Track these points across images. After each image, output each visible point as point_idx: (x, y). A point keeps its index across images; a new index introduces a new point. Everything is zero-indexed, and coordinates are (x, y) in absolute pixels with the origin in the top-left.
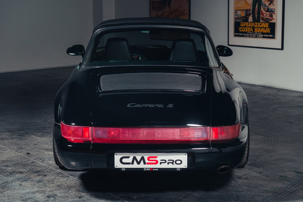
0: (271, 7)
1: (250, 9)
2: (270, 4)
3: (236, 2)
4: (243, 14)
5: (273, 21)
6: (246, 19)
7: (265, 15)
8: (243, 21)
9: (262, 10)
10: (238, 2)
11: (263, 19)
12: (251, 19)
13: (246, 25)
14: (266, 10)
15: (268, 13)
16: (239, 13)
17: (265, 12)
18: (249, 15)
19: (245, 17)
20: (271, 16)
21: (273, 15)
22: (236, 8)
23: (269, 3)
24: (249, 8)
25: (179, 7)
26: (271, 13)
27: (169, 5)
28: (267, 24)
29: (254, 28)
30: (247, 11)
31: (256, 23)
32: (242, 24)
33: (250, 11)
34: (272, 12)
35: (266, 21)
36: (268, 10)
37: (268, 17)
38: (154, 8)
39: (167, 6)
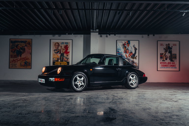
0: (68, 57)
3: (53, 55)
4: (57, 59)
5: (68, 61)
6: (58, 61)
8: (56, 61)
9: (64, 58)
11: (65, 61)
12: (59, 61)
13: (57, 63)
16: (55, 59)
18: (59, 59)
19: (57, 60)
22: (53, 57)
25: (26, 57)
27: (21, 56)
28: (66, 62)
29: (61, 63)
30: (58, 58)
31: (62, 62)
34: (68, 59)
35: (66, 61)
36: (66, 58)
37: (66, 60)
38: (12, 57)
39: (19, 56)
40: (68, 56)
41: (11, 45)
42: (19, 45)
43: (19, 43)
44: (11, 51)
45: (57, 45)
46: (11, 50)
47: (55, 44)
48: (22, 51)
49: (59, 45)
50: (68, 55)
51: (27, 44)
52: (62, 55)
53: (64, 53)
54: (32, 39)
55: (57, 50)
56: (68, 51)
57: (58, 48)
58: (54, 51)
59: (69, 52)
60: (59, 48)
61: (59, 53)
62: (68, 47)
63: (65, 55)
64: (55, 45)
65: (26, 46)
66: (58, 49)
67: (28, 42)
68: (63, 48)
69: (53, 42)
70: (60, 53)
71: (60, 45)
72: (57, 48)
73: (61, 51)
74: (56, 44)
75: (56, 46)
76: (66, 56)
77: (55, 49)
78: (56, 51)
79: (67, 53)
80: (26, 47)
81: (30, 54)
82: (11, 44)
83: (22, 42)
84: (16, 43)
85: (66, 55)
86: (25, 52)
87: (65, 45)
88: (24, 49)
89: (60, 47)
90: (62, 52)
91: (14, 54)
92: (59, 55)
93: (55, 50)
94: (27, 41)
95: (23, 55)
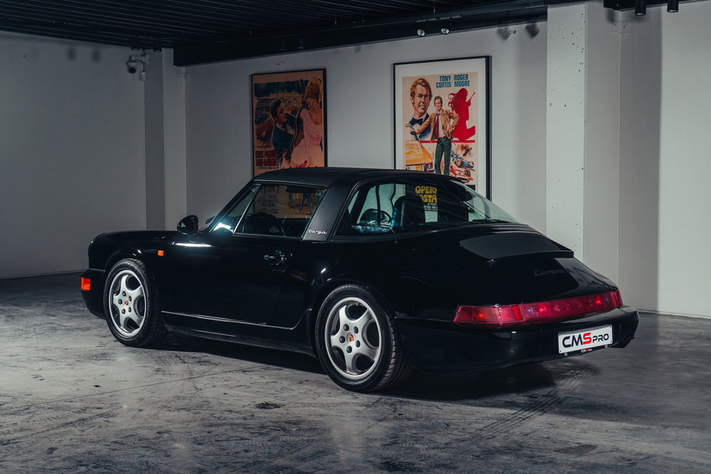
0: (467, 159)
1: (431, 164)
2: (465, 155)
3: (408, 151)
5: (471, 183)
7: (457, 172)
9: (452, 163)
10: (410, 152)
11: (454, 178)
13: (424, 192)
14: (459, 164)
15: (463, 170)
16: (413, 169)
17: (457, 168)
20: (468, 174)
21: (471, 171)
22: (407, 161)
23: (464, 152)
24: (430, 161)
25: (306, 162)
26: (468, 169)
27: (289, 158)
30: (426, 166)
32: (418, 189)
33: (431, 167)
34: (468, 167)
36: (462, 165)
37: (463, 175)
38: (260, 163)
39: (284, 159)
40: (471, 156)
41: (255, 107)
42: (282, 105)
43: (280, 95)
44: (255, 136)
45: (421, 96)
46: (255, 127)
47: (414, 86)
48: (291, 132)
49: (429, 95)
50: (470, 145)
51: (307, 98)
52: (444, 147)
53: (454, 134)
54: (324, 71)
55: (420, 122)
56: (469, 125)
57: (425, 109)
58: (409, 129)
59: (472, 131)
60: (432, 110)
61: (429, 138)
62: (469, 103)
63: (456, 147)
64: (413, 94)
65: (305, 105)
66: (424, 117)
67: (312, 84)
68: (447, 107)
69: (404, 79)
70: (436, 134)
71: (434, 95)
72: (420, 110)
73: (437, 125)
74: (419, 87)
75: (418, 99)
76: (460, 153)
77: (412, 114)
78: (417, 128)
79: (464, 133)
80: (305, 114)
81: (321, 144)
82: (256, 101)
83: (290, 87)
84: (272, 96)
85: (463, 148)
86: (303, 137)
87: (456, 90)
88: (300, 121)
89: (432, 102)
90: (442, 134)
91: (268, 149)
92: (432, 148)
93: (413, 122)
94: (307, 82)
95: (295, 149)
